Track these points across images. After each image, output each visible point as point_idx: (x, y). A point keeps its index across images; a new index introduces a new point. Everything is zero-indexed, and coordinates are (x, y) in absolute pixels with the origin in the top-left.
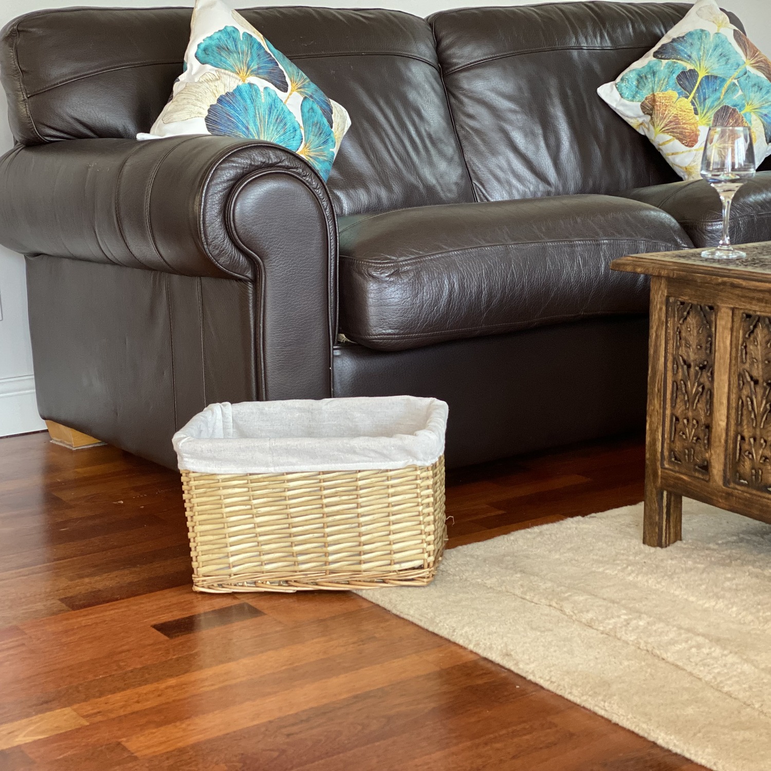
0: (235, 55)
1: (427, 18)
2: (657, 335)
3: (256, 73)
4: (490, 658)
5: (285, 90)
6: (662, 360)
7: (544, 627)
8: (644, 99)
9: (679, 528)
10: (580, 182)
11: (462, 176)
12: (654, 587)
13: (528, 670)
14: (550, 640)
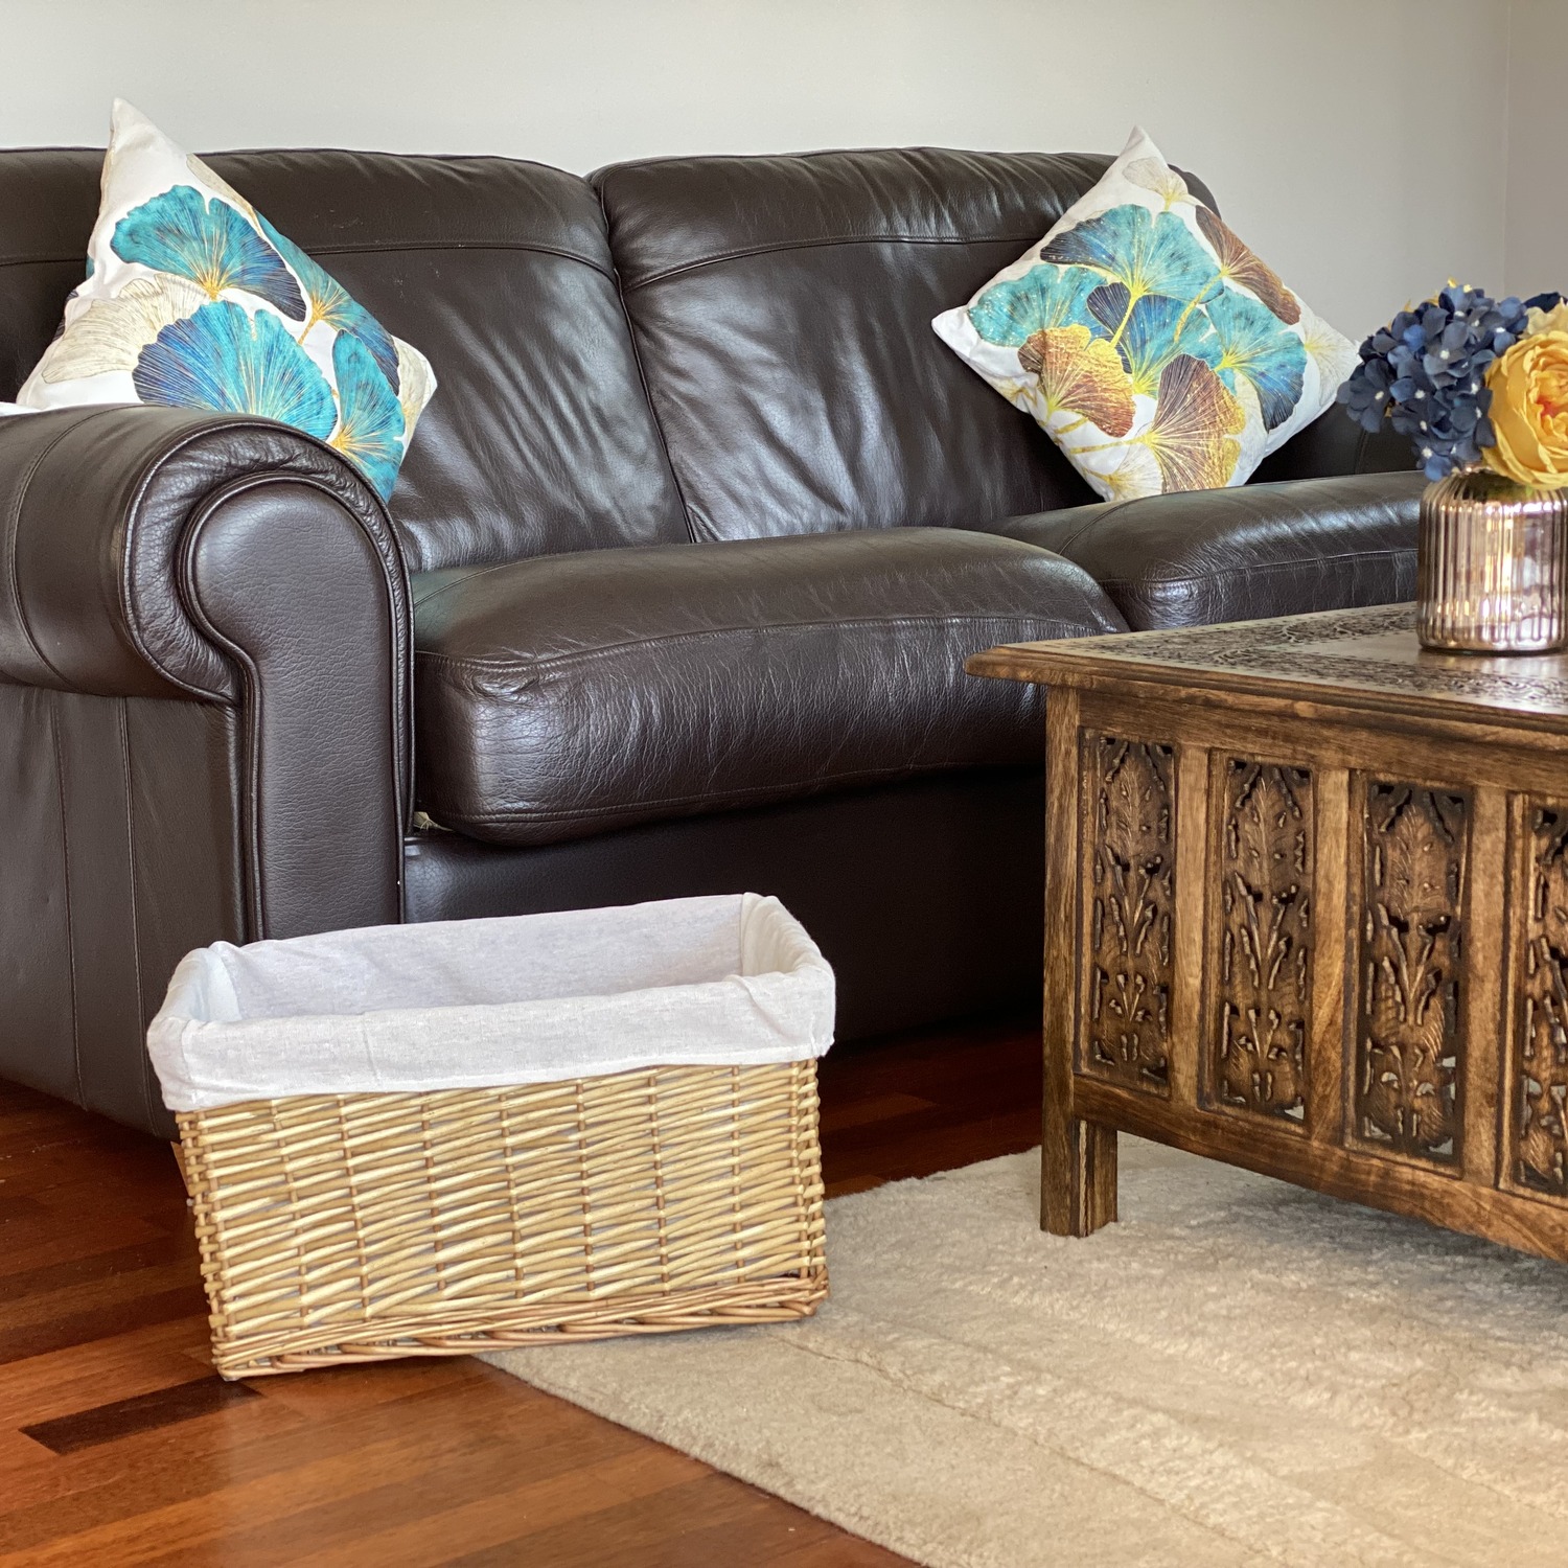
0: (195, 244)
1: (590, 177)
2: (1061, 806)
3: (239, 281)
4: (736, 1474)
5: (299, 315)
6: (1073, 854)
7: (844, 1405)
8: (1025, 342)
9: (1111, 1195)
10: (902, 505)
11: (665, 494)
12: (1065, 1318)
13: (813, 1494)
14: (858, 1431)
